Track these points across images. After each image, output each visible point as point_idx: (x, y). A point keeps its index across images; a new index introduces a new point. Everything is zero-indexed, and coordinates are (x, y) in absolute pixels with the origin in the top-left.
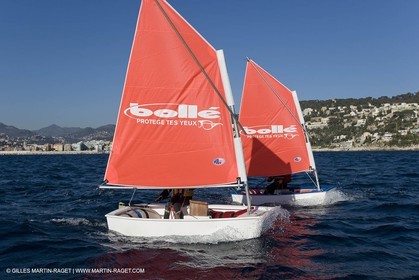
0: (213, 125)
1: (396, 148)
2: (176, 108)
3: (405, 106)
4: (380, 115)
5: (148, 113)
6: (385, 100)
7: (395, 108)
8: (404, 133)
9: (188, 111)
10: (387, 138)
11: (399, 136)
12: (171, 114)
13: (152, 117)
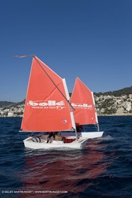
0: (62, 108)
1: (107, 115)
2: (47, 102)
3: (109, 97)
4: (99, 100)
5: (36, 104)
6: (101, 94)
7: (105, 97)
8: (109, 108)
9: (52, 103)
10: (103, 110)
11: (107, 110)
12: (46, 104)
13: (38, 106)
